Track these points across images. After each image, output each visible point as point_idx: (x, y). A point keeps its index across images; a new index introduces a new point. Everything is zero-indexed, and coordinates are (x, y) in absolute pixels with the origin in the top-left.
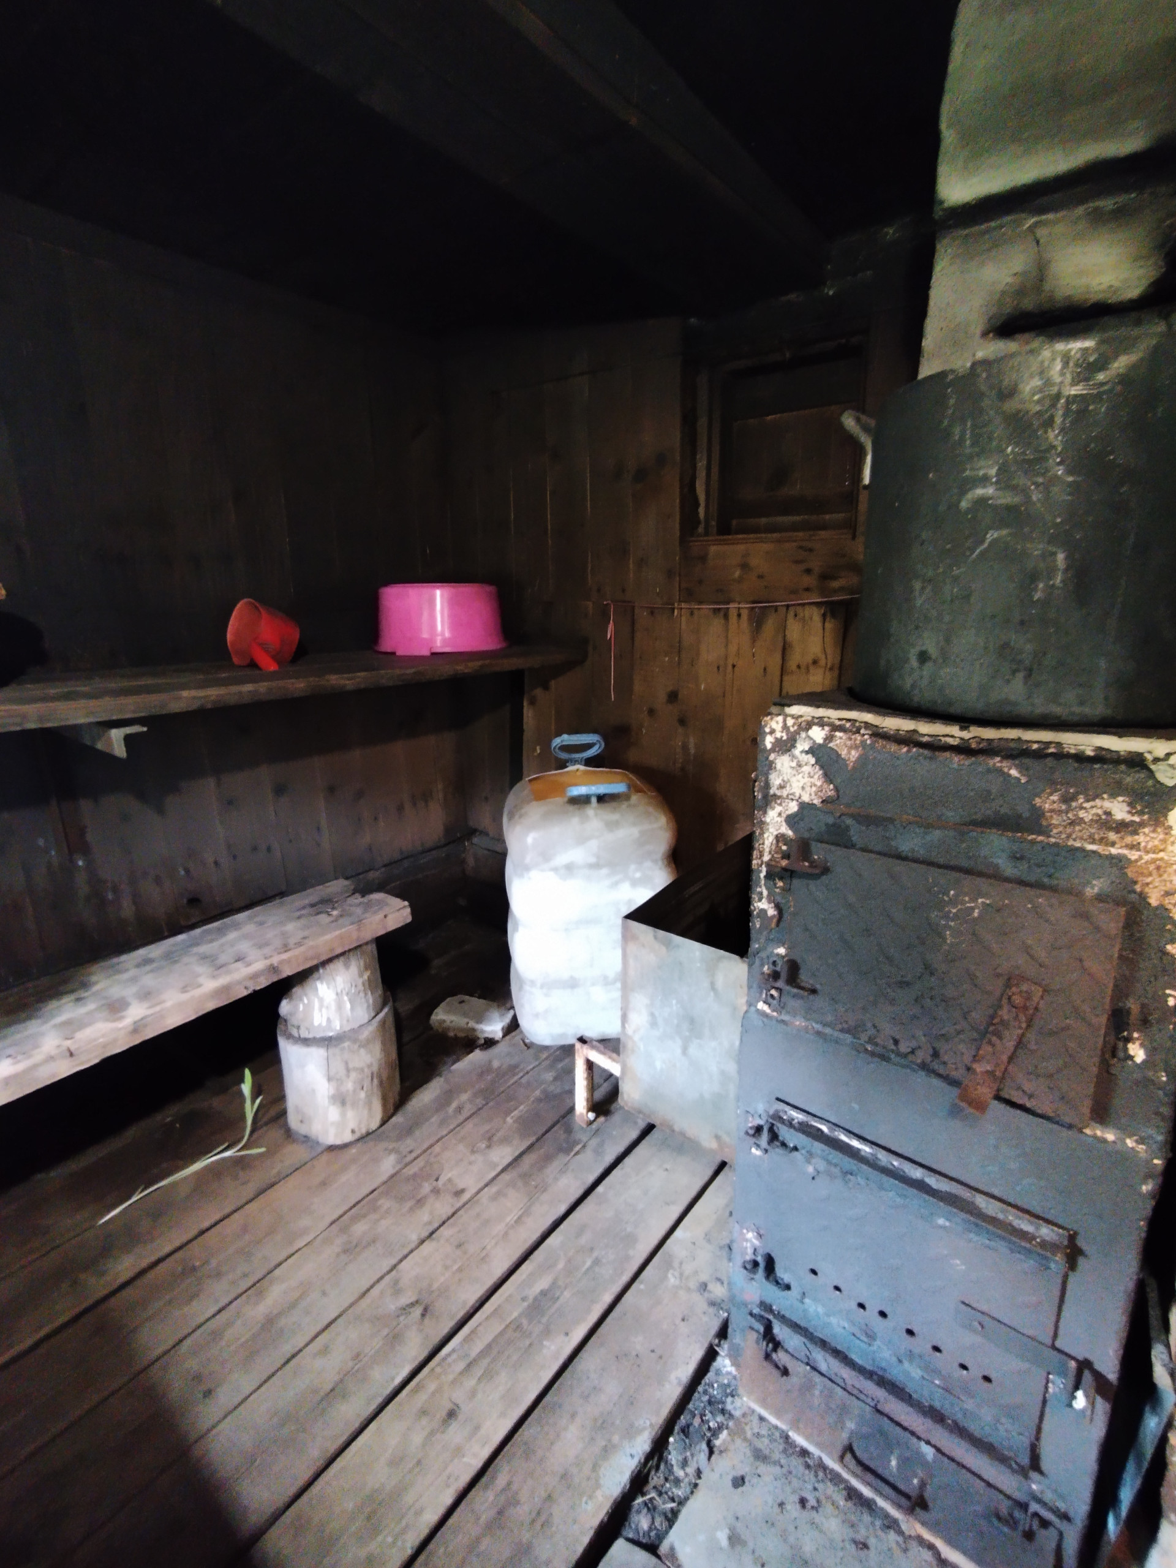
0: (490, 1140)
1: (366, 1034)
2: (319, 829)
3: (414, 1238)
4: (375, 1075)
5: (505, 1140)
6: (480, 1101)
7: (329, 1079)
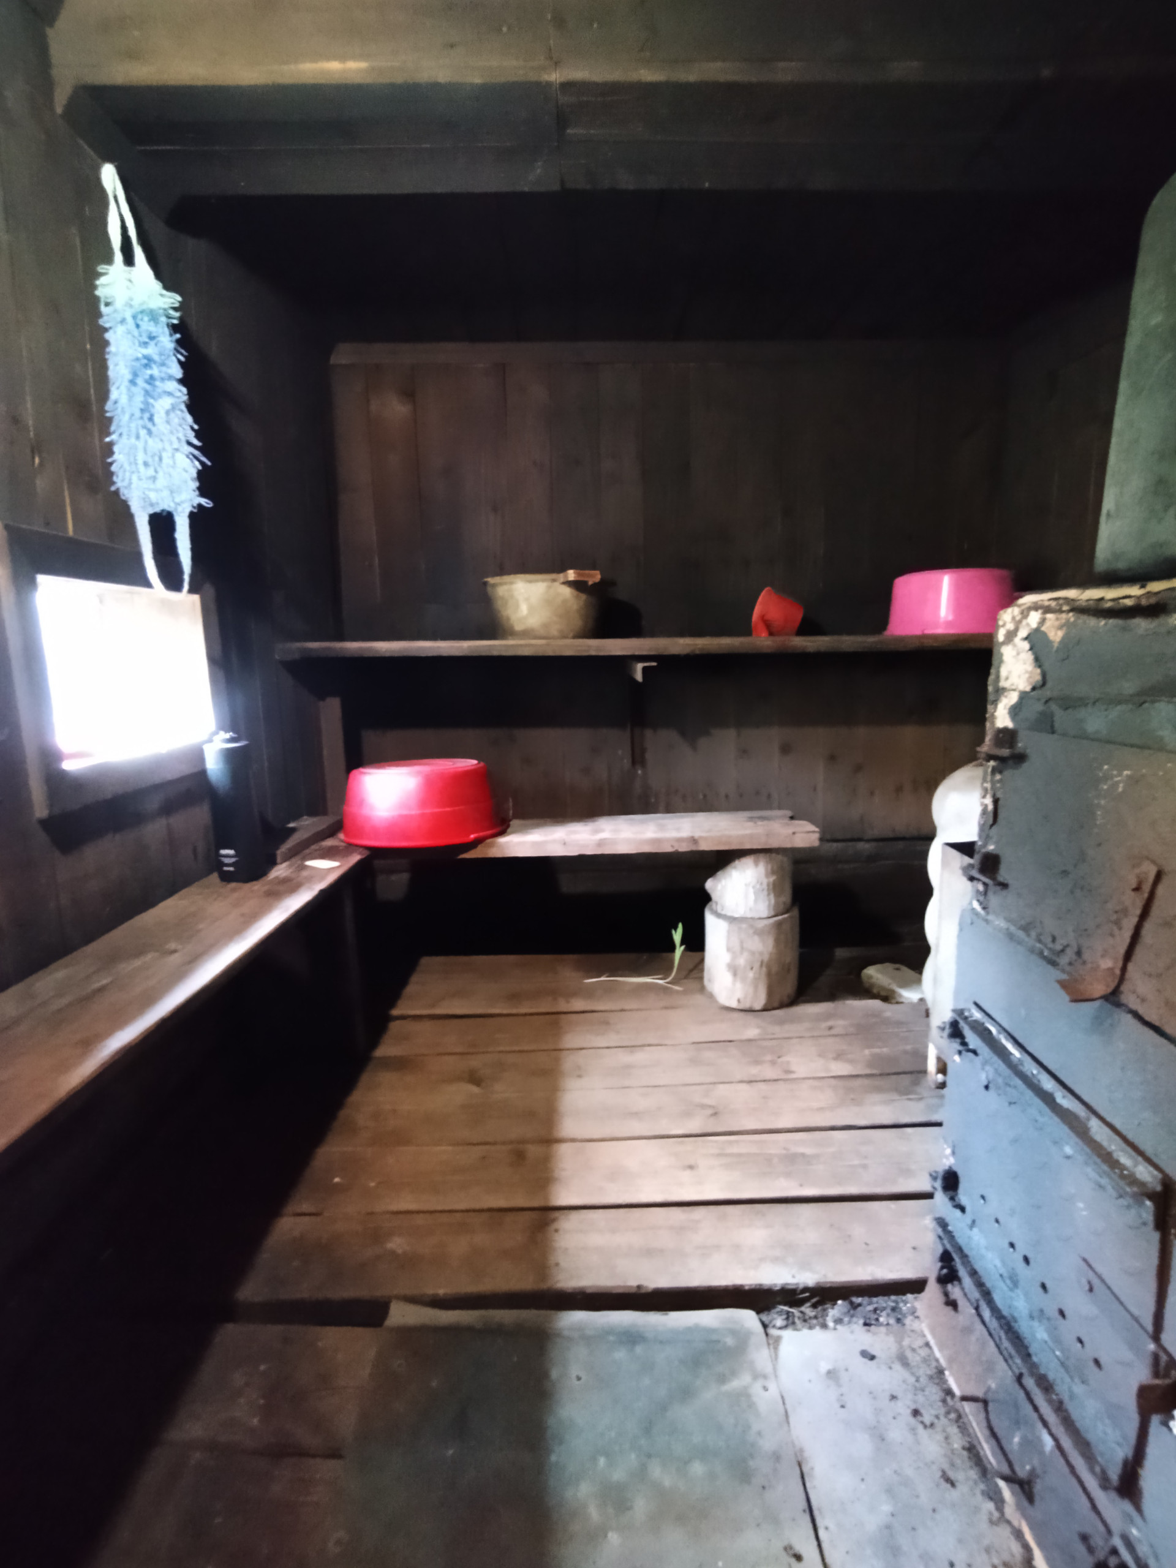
0: (839, 1056)
1: (761, 924)
2: (815, 789)
3: (739, 1077)
4: (764, 964)
5: (851, 1062)
6: (852, 1030)
7: (729, 950)
